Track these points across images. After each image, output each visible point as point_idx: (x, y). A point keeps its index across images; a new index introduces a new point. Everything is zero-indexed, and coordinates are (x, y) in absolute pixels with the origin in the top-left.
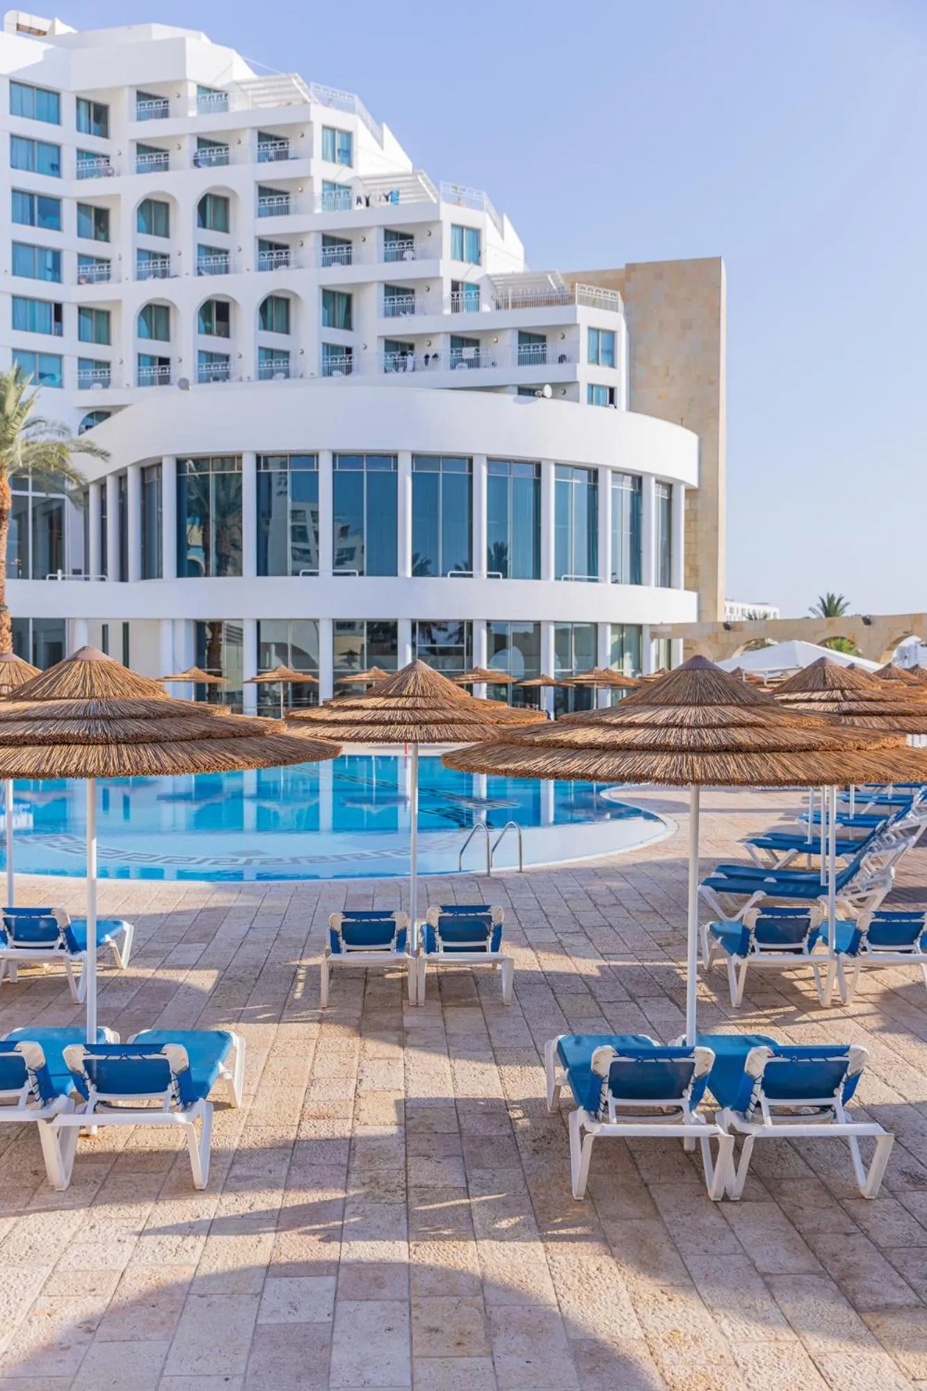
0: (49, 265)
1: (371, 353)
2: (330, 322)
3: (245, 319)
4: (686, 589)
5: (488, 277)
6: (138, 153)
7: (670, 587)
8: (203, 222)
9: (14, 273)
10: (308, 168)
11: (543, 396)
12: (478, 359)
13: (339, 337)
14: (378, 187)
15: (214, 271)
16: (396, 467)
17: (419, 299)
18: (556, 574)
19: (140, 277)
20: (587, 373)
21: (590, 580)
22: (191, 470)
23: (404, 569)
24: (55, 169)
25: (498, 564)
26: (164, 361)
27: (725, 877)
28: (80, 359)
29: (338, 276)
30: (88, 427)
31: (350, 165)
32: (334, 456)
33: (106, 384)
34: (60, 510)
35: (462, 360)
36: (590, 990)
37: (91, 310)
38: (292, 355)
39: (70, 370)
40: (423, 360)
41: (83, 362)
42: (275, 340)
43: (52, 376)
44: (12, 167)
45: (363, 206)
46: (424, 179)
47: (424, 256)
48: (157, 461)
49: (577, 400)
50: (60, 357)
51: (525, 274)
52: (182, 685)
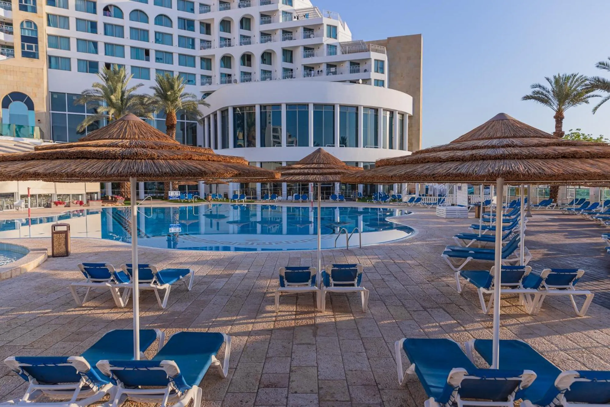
0: (191, 43)
1: (299, 70)
2: (285, 60)
3: (257, 60)
4: (408, 151)
5: (340, 43)
6: (220, 4)
7: (403, 150)
8: (242, 27)
9: (179, 46)
10: (277, 6)
11: (359, 83)
12: (336, 72)
13: (288, 65)
14: (301, 13)
15: (246, 44)
16: (308, 109)
17: (316, 52)
18: (363, 145)
19: (221, 46)
20: (374, 76)
21: (375, 148)
22: (238, 111)
23: (311, 145)
24: (192, 10)
25: (343, 142)
26: (230, 75)
27: (450, 250)
28: (202, 75)
29: (288, 44)
30: (204, 98)
31: (292, 5)
32: (287, 105)
33: (210, 83)
34: (196, 127)
35: (331, 72)
36: (403, 304)
37: (205, 58)
38: (272, 72)
39: (198, 79)
40: (317, 72)
41: (202, 76)
42: (266, 67)
43: (192, 81)
44: (178, 10)
45: (296, 20)
46: (317, 10)
47: (317, 36)
48: (227, 108)
49: (371, 84)
50: (195, 75)
51: (352, 41)
52: (236, 183)
